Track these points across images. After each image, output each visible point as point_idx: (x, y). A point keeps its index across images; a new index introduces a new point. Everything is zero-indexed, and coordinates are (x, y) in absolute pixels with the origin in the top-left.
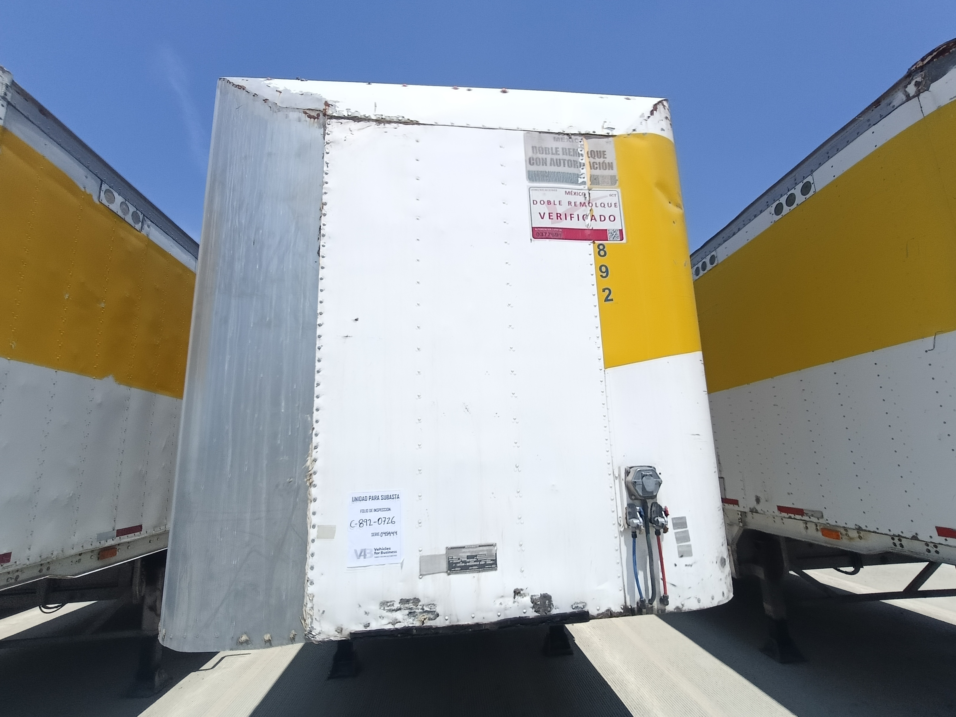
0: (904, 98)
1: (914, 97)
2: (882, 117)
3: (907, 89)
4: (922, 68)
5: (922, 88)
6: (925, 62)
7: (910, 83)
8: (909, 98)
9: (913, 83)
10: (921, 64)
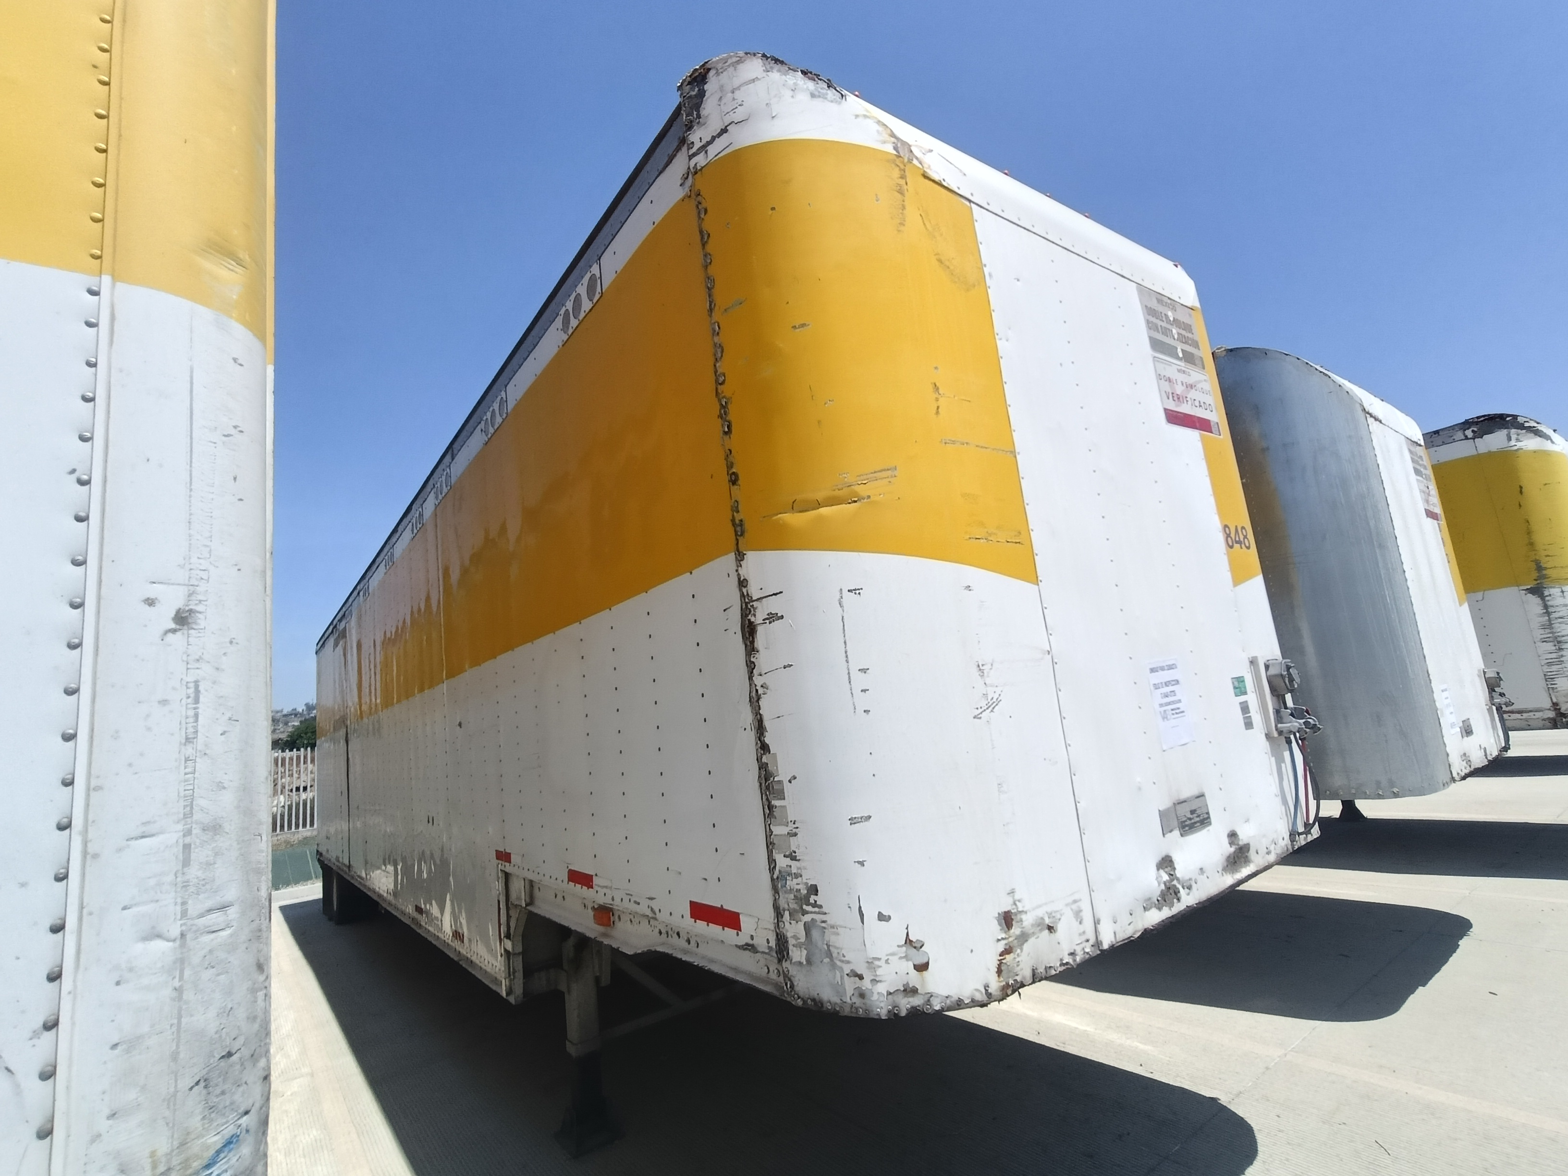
0: (1464, 438)
1: (1471, 439)
2: (1444, 443)
3: (1466, 432)
4: (1477, 423)
5: (1478, 435)
6: (1479, 420)
7: (1468, 429)
8: (1467, 438)
9: (1471, 430)
10: (1476, 420)
